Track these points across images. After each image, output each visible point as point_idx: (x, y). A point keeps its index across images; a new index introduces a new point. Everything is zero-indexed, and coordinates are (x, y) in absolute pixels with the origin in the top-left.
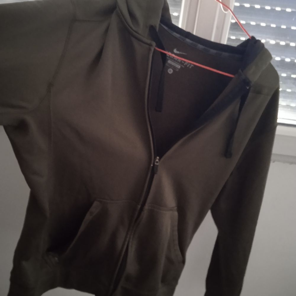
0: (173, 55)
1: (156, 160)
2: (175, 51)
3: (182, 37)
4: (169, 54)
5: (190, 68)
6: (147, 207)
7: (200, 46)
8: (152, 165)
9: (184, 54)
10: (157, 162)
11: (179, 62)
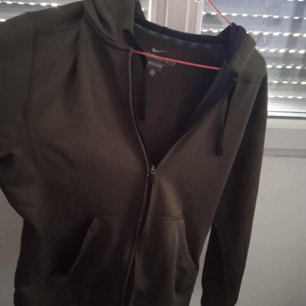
0: (153, 56)
1: (151, 169)
2: (154, 50)
3: (159, 34)
4: (147, 54)
5: (173, 65)
6: (149, 218)
7: (180, 41)
8: (148, 175)
9: (163, 51)
10: (153, 172)
11: (160, 61)
